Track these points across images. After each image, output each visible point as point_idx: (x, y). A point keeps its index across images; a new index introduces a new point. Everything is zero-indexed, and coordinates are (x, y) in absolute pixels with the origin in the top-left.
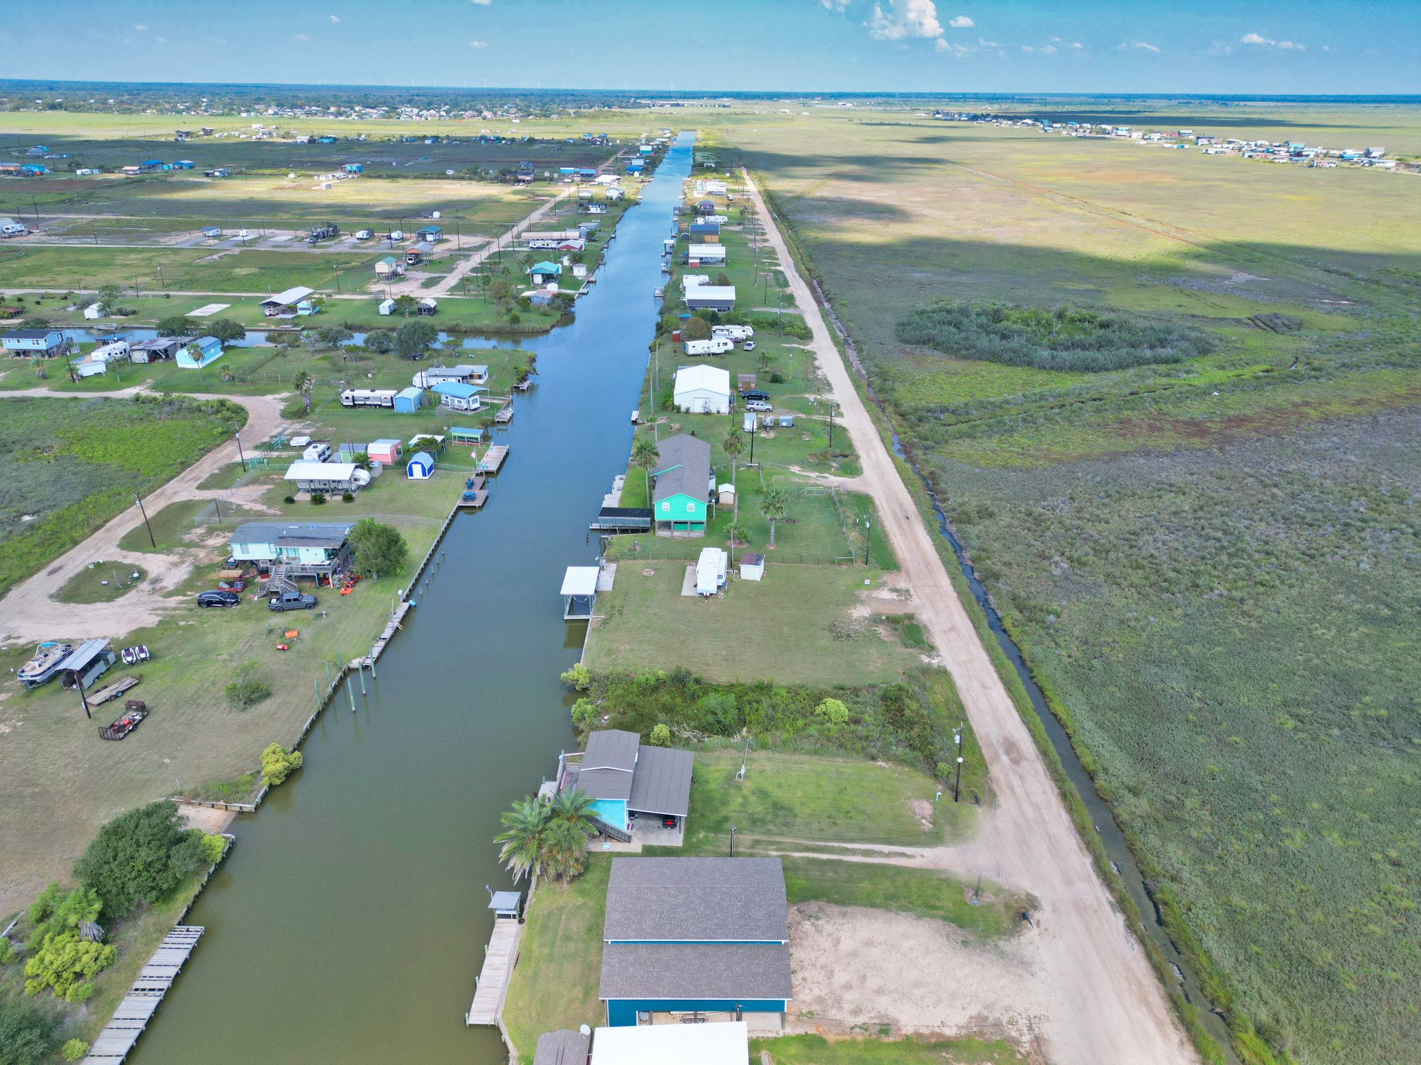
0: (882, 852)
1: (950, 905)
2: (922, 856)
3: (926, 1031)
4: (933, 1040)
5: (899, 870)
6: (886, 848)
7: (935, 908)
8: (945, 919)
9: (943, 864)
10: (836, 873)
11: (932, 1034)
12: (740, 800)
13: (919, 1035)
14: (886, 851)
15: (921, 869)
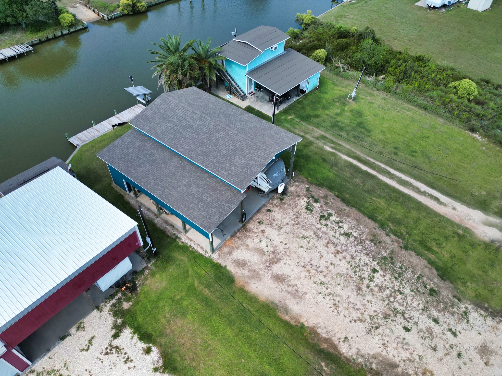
0: (417, 188)
1: (447, 256)
2: (454, 209)
3: (323, 334)
4: (323, 346)
5: (420, 206)
6: (423, 187)
7: (429, 249)
8: (431, 262)
9: (469, 224)
10: (364, 182)
11: (327, 340)
12: (338, 111)
13: (313, 331)
14: (422, 190)
15: (442, 216)
